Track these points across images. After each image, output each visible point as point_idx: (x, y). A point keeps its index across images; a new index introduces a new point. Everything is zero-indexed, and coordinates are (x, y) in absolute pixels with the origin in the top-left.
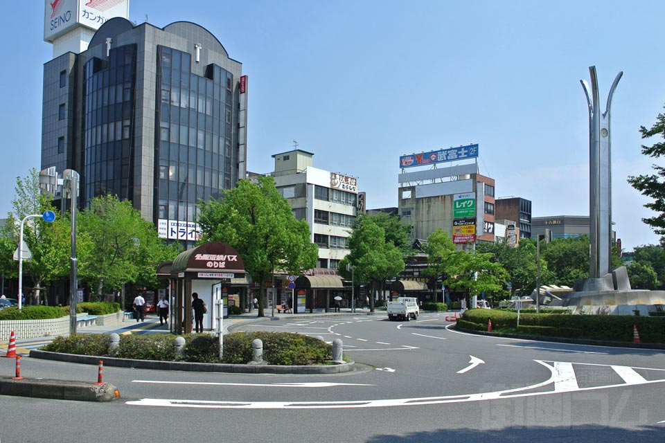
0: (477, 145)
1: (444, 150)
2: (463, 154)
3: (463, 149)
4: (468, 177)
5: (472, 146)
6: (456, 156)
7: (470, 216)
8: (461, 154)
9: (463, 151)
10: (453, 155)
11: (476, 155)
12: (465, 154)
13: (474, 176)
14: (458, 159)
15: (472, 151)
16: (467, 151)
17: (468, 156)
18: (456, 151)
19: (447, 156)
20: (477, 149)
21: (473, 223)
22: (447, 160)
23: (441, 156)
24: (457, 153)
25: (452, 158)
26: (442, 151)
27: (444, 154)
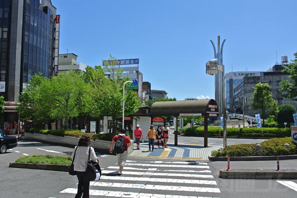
0: (138, 59)
1: (124, 60)
2: (132, 62)
3: (132, 60)
4: (135, 72)
5: (136, 59)
6: (129, 63)
7: (135, 88)
8: (131, 62)
9: (132, 61)
10: (128, 62)
11: (138, 63)
12: (133, 62)
13: (137, 72)
14: (130, 64)
15: (136, 61)
16: (134, 61)
17: (135, 63)
18: (129, 60)
19: (125, 62)
20: (138, 61)
21: (137, 91)
22: (125, 64)
23: (122, 62)
24: (129, 62)
25: (127, 63)
26: (123, 60)
27: (124, 61)
